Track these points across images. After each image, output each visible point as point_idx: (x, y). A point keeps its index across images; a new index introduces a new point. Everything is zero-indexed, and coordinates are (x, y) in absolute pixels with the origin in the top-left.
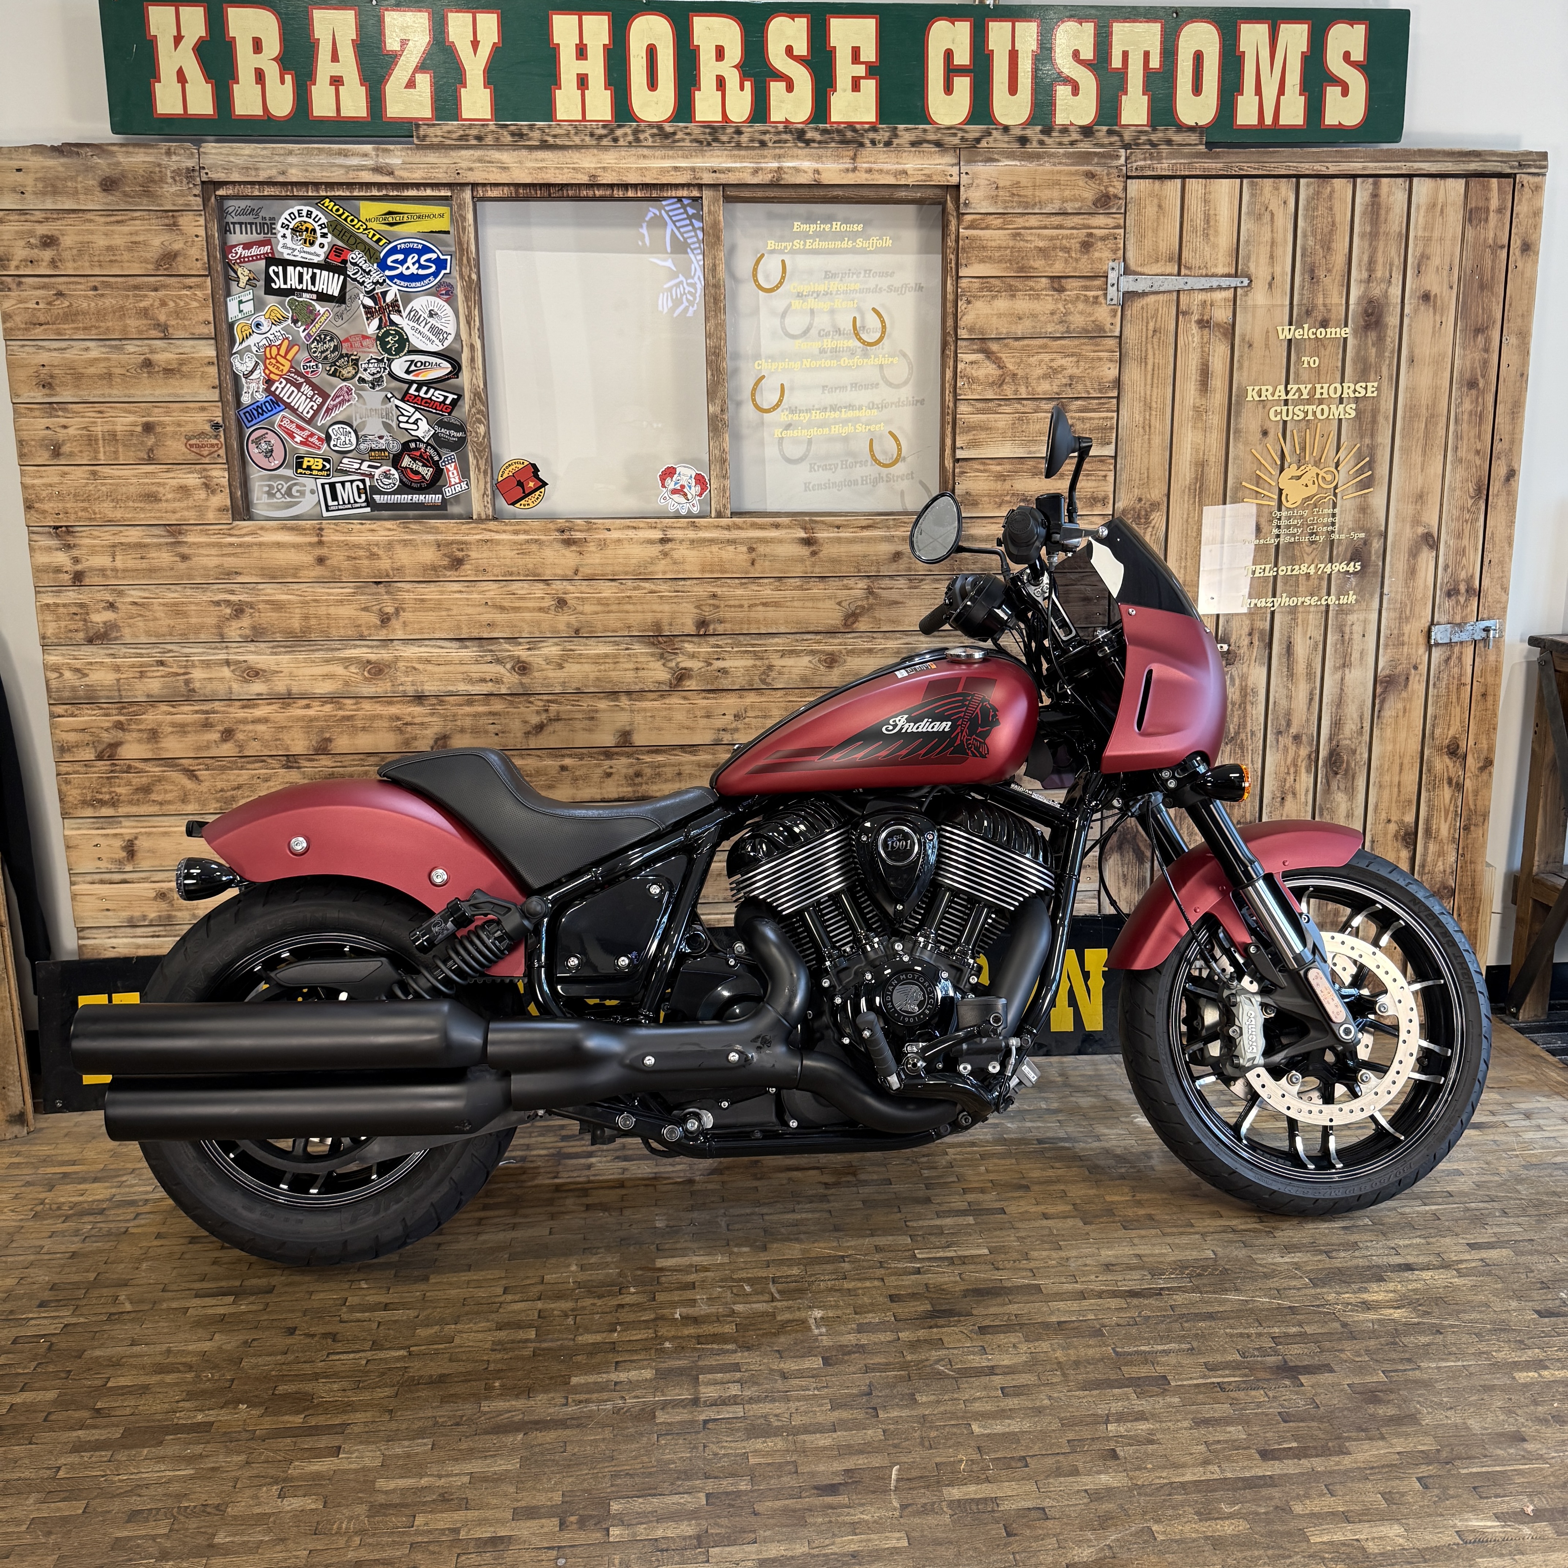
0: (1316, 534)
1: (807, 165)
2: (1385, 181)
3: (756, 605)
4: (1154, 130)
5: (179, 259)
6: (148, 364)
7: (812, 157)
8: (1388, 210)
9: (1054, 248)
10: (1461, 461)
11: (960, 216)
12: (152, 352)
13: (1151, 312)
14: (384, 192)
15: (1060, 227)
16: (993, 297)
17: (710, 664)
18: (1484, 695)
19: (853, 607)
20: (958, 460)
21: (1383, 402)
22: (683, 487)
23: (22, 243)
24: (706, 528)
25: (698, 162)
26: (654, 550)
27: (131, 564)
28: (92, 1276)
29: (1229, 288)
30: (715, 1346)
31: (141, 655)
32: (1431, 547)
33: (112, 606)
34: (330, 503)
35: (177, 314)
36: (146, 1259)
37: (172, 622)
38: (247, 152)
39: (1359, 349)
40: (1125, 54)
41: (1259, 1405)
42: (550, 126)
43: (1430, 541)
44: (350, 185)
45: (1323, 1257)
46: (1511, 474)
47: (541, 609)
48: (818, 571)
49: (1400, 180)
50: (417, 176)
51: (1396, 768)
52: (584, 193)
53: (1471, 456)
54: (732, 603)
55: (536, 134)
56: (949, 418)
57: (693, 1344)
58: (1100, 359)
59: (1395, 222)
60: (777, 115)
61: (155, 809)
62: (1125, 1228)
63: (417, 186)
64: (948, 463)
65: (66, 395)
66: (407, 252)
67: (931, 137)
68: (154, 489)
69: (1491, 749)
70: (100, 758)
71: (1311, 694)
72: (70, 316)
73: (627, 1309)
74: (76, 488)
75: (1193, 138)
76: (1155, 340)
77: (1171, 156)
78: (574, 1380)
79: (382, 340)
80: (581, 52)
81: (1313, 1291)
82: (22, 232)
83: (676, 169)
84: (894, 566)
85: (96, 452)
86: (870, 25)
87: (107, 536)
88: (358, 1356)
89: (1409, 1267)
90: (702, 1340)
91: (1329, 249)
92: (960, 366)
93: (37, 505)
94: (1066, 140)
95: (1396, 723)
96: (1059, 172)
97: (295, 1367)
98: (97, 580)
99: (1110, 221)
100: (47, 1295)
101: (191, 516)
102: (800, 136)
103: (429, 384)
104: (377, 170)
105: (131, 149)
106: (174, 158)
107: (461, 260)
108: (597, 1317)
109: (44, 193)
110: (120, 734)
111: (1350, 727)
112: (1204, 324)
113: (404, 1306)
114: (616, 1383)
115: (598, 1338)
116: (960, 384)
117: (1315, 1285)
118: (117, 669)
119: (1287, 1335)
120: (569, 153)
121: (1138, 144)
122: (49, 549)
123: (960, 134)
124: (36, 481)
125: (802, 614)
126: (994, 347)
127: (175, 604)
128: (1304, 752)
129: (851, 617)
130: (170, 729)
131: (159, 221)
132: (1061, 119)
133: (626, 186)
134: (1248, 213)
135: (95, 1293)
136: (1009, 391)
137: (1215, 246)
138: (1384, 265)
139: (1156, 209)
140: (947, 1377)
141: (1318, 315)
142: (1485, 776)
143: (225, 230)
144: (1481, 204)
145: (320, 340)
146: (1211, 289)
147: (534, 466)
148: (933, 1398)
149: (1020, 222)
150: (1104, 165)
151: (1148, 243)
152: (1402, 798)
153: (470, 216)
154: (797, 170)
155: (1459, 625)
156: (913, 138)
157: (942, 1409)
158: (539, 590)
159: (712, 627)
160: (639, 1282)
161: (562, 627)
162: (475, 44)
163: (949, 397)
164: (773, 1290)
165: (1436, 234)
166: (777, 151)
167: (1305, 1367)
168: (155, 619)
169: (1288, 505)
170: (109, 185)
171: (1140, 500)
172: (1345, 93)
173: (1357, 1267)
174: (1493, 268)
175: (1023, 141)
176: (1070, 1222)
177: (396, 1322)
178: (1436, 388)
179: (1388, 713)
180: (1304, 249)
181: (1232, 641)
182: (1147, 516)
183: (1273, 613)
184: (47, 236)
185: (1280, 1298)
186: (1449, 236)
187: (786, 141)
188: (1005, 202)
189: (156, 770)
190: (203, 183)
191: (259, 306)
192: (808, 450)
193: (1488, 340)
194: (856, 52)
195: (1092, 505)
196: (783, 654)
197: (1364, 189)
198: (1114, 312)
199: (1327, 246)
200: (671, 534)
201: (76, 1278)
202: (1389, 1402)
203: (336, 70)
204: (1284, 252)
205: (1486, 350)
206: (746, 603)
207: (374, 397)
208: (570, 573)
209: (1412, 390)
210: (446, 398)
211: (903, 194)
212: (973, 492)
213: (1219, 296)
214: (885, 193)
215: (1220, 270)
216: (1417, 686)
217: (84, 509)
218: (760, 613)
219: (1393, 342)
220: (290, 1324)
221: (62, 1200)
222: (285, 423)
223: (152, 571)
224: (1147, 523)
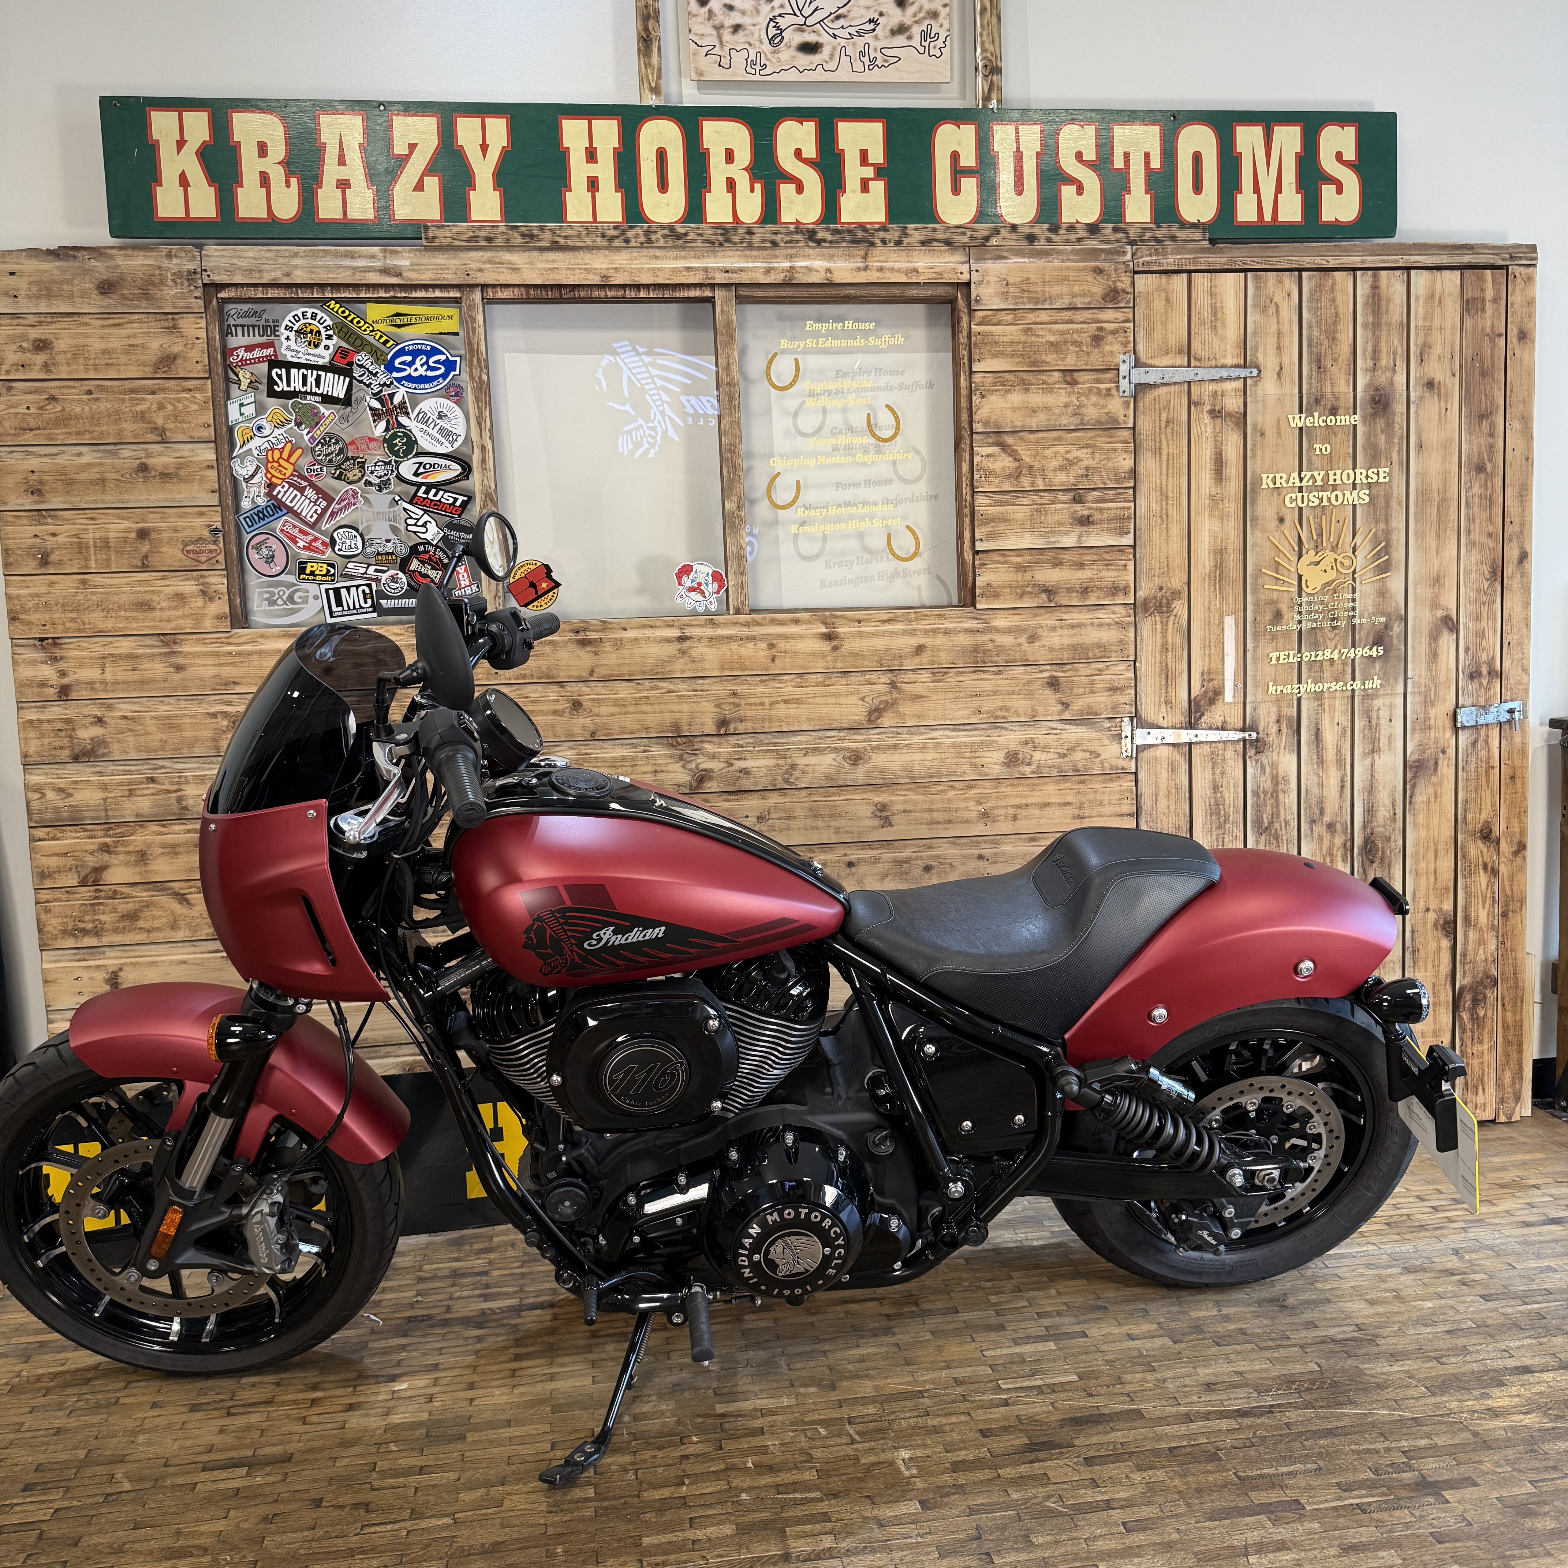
0: (1337, 619)
1: (819, 264)
2: (1383, 273)
3: (777, 702)
4: (1159, 227)
5: (178, 361)
6: (144, 468)
7: (824, 257)
8: (1389, 301)
9: (1065, 342)
10: (1474, 544)
11: (971, 312)
12: (148, 456)
13: (1163, 403)
14: (392, 294)
15: (1071, 322)
16: (1007, 391)
17: (731, 765)
18: (1513, 778)
19: (876, 702)
20: (978, 552)
21: (1395, 488)
22: (700, 584)
23: (14, 347)
24: (725, 625)
25: (712, 262)
26: (672, 649)
27: (121, 676)
28: (82, 1454)
29: (1238, 378)
30: (798, 1495)
31: (130, 773)
32: (1451, 630)
33: (100, 721)
34: (334, 609)
35: (175, 417)
36: (143, 1431)
37: (164, 737)
38: (250, 254)
39: (1368, 436)
40: (1127, 155)
41: (1407, 1526)
42: (561, 228)
43: (1450, 624)
44: (356, 287)
45: (1434, 1363)
46: (1524, 556)
47: (555, 712)
48: (840, 666)
49: (1399, 272)
50: (426, 277)
51: (1431, 855)
52: (596, 294)
53: (1484, 539)
54: (753, 701)
55: (547, 235)
56: (967, 511)
57: (772, 1494)
58: (1115, 450)
59: (1395, 311)
60: (787, 216)
61: (142, 937)
62: (1218, 1344)
63: (426, 287)
64: (968, 556)
65: (55, 502)
66: (415, 354)
67: (940, 236)
68: (148, 597)
69: (1523, 833)
70: (83, 883)
71: (1343, 781)
72: (63, 420)
73: (692, 1460)
74: (64, 598)
75: (1197, 234)
76: (1169, 431)
77: (1176, 251)
78: (646, 1541)
79: (389, 442)
80: (591, 155)
81: (1432, 1400)
82: (14, 336)
83: (688, 269)
84: (917, 660)
85: (87, 559)
86: (877, 128)
87: (97, 648)
88: (397, 1526)
89: (1527, 1370)
90: (782, 1489)
91: (1334, 339)
92: (977, 459)
93: (22, 617)
94: (1073, 237)
95: (1428, 809)
96: (1068, 268)
97: (325, 1543)
98: (84, 694)
99: (1119, 315)
100: (31, 1478)
101: (187, 625)
102: (811, 235)
103: (438, 486)
104: (385, 271)
105: (130, 252)
106: (175, 261)
107: (471, 361)
108: (660, 1470)
109: (38, 297)
110: (106, 857)
111: (1383, 814)
112: (1215, 414)
113: (441, 1468)
114: (694, 1542)
115: (666, 1493)
116: (976, 477)
117: (1433, 1394)
118: (104, 787)
119: (1418, 1449)
120: (581, 254)
121: (1143, 241)
122: (34, 662)
123: (969, 233)
124: (22, 592)
125: (824, 711)
126: (1009, 440)
127: (168, 717)
128: (1339, 840)
129: (875, 713)
130: (160, 851)
131: (158, 324)
132: (1067, 217)
133: (638, 287)
134: (1254, 306)
135: (89, 1472)
136: (1026, 483)
137: (1223, 338)
138: (1388, 354)
139: (1163, 302)
140: (1061, 1514)
141: (1328, 403)
142: (1519, 860)
143: (226, 332)
144: (1477, 294)
145: (324, 442)
146: (1221, 380)
147: (547, 567)
148: (1049, 1538)
149: (1031, 317)
150: (1111, 260)
151: (1158, 335)
152: (1439, 885)
153: (480, 317)
154: (809, 269)
155: (1484, 707)
156: (923, 238)
157: (1062, 1550)
158: (553, 693)
159: (732, 726)
160: (701, 1430)
161: (577, 730)
162: (484, 147)
163: (966, 490)
164: (851, 1431)
165: (1436, 323)
166: (789, 251)
167: (1445, 1482)
168: (147, 733)
169: (1309, 591)
170: (106, 288)
171: (1161, 589)
172: (1340, 190)
173: (1473, 1372)
174: (1492, 356)
175: (1031, 238)
176: (1158, 1342)
177: (434, 1486)
178: (1446, 473)
179: (1420, 799)
180: (1310, 340)
181: (1261, 728)
182: (1168, 605)
183: (1299, 699)
184: (40, 340)
185: (1400, 1409)
186: (1448, 325)
187: (797, 242)
188: (1016, 298)
189: (143, 894)
190: (205, 285)
191: (260, 409)
192: (823, 548)
193: (1492, 426)
194: (864, 155)
195: (1113, 595)
196: (807, 752)
197: (1364, 281)
198: (1127, 404)
199: (1332, 336)
200: (689, 632)
201: (63, 1457)
202: (1545, 1514)
203: (343, 173)
204: (1291, 342)
205: (1492, 435)
206: (767, 701)
207: (381, 500)
208: (585, 674)
209: (1422, 475)
210: (456, 500)
211: (914, 292)
212: (994, 584)
213: (1229, 386)
214: (895, 291)
215: (1230, 361)
216: (1446, 770)
217: (73, 620)
218: (782, 710)
219: (1401, 428)
220: (314, 1495)
221: (41, 1371)
222: (288, 528)
223: (143, 683)
224: (1170, 611)
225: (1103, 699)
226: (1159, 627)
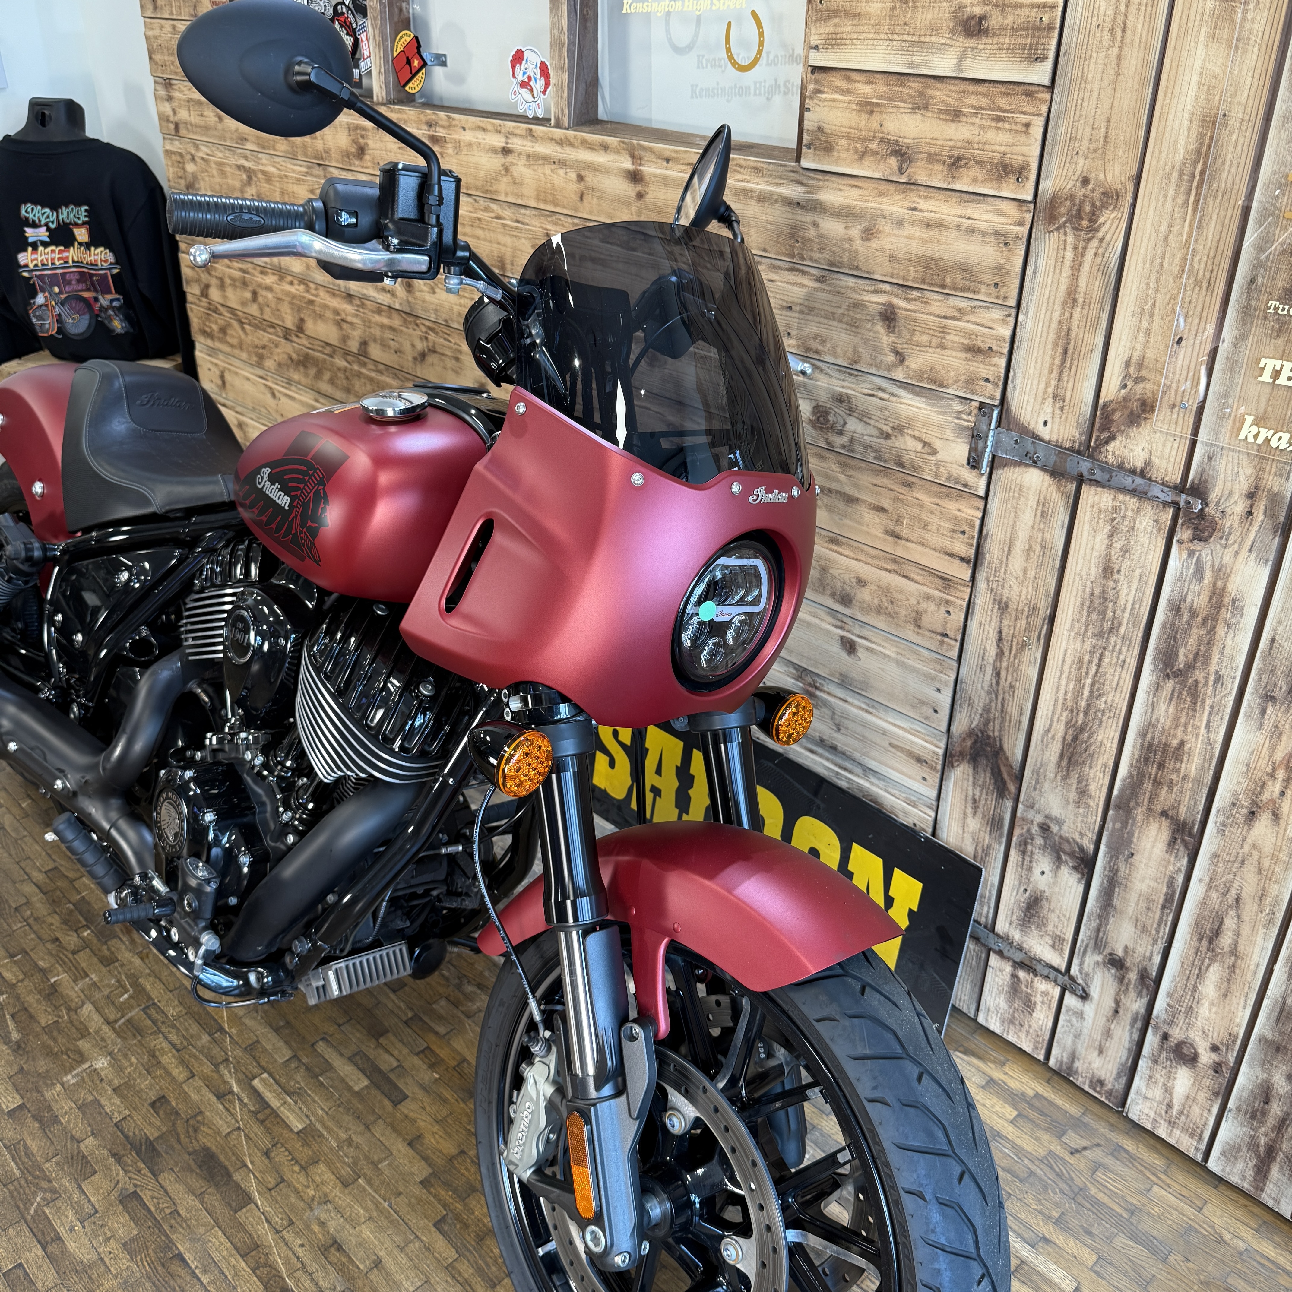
20: (814, 70)
22: (530, 78)
24: (542, 139)
26: (498, 163)
62: (437, 1222)
74: (167, 41)
98: (186, 133)
124: (151, 33)
147: (417, 40)
164: (130, 1014)
171: (1085, 182)
181: (1213, 497)
182: (1093, 217)
189: (227, 315)
192: (696, 34)
195: (1000, 179)
200: (512, 142)
224: (1093, 229)
225: (955, 363)
226: (1069, 255)
